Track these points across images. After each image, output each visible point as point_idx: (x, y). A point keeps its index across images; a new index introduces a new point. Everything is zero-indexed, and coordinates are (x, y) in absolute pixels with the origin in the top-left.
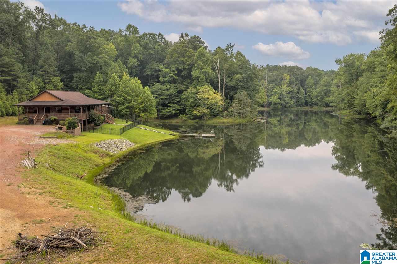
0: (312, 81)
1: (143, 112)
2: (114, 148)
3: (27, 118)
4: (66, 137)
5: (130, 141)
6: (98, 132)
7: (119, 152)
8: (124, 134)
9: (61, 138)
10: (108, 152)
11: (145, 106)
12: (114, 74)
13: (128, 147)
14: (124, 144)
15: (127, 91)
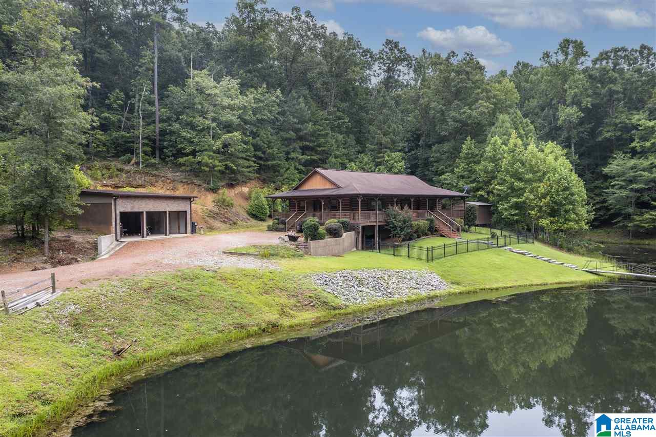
2: (367, 290)
3: (278, 219)
4: (277, 256)
5: (443, 276)
6: (387, 252)
7: (371, 302)
8: (441, 260)
9: (264, 256)
10: (336, 297)
11: (552, 201)
12: (497, 138)
13: (419, 291)
14: (413, 283)
15: (517, 170)
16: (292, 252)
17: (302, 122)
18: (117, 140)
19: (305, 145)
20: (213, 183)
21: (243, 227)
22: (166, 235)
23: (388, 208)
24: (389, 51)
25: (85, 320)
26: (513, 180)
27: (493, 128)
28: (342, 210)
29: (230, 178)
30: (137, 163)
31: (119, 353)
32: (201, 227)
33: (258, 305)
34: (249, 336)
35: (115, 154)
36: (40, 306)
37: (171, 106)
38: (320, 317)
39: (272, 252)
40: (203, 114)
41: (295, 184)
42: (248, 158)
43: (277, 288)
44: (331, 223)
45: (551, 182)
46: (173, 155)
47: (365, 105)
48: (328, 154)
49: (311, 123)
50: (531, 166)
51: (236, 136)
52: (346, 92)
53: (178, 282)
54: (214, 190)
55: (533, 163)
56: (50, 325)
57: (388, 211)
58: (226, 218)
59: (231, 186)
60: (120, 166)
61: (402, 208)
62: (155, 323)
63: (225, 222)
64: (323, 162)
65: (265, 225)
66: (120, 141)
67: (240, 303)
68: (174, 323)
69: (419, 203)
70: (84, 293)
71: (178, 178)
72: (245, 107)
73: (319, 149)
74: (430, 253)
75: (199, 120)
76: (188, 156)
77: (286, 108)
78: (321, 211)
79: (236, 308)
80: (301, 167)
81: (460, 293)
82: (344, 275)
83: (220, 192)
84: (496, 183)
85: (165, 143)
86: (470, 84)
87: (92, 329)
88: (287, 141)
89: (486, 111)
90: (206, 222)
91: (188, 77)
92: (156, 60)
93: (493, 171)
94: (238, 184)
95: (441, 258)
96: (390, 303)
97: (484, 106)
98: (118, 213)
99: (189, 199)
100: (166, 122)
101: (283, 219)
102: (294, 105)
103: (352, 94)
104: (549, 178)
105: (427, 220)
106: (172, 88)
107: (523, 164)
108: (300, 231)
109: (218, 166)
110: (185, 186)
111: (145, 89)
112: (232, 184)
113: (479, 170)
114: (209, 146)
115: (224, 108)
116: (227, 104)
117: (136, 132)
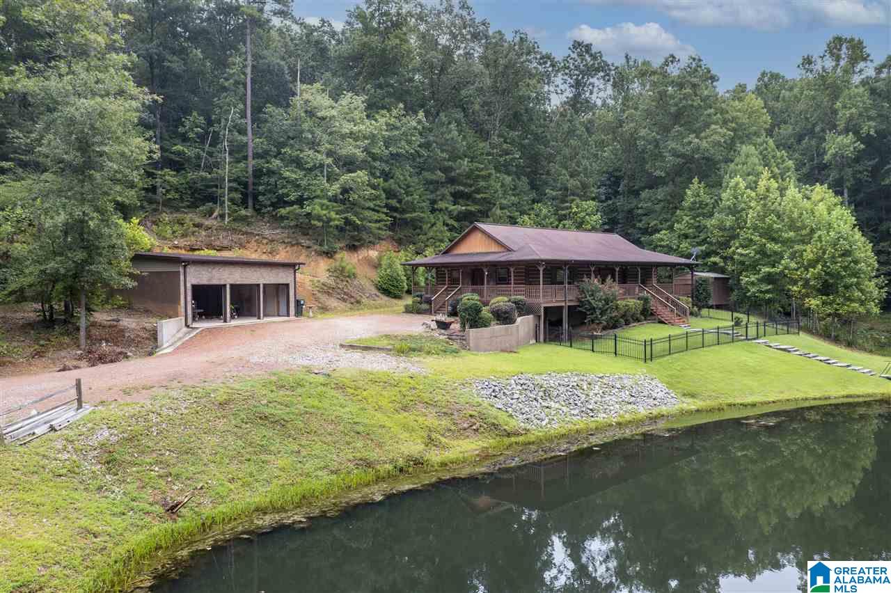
1: (819, 292)
2: (557, 405)
3: (421, 296)
4: (420, 351)
5: (670, 385)
6: (583, 347)
7: (563, 424)
8: (665, 359)
9: (401, 352)
10: (511, 416)
11: (825, 271)
12: (738, 179)
13: (635, 407)
14: (625, 395)
15: (770, 227)
16: (442, 346)
17: (454, 157)
18: (195, 183)
19: (458, 191)
20: (327, 244)
21: (370, 307)
22: (259, 318)
23: (582, 281)
24: (577, 57)
25: (124, 454)
26: (764, 240)
27: (732, 166)
28: (515, 284)
29: (352, 237)
30: (222, 216)
31: (173, 509)
32: (310, 308)
33: (392, 429)
34: (379, 479)
35: (192, 203)
36: (56, 430)
37: (269, 135)
38: (487, 448)
39: (413, 346)
40: (314, 145)
41: (443, 247)
42: (377, 208)
43: (420, 402)
44: (498, 302)
45: (824, 243)
46: (273, 205)
47: (543, 134)
48: (490, 204)
49: (466, 159)
50: (792, 220)
51: (360, 177)
52: (516, 116)
53: (272, 391)
54: (329, 254)
55: (795, 215)
56: (68, 462)
57: (583, 285)
58: (345, 293)
59: (353, 248)
60: (198, 220)
61: (603, 282)
62: (232, 458)
63: (344, 300)
64: (484, 215)
65: (400, 304)
66: (199, 185)
67: (365, 425)
68: (263, 457)
69: (626, 273)
70: (126, 409)
71: (279, 236)
72: (374, 136)
73: (479, 196)
74: (648, 348)
75: (308, 155)
76: (292, 206)
77: (431, 138)
78: (483, 284)
79: (358, 433)
80: (451, 222)
81: (698, 411)
82: (522, 382)
83: (338, 256)
84: (737, 244)
85: (260, 188)
86: (697, 102)
87: (134, 469)
88: (432, 185)
89: (722, 141)
90: (317, 300)
91: (294, 94)
92: (249, 70)
93: (732, 228)
94: (362, 245)
95: (663, 356)
96: (593, 426)
97: (718, 133)
98: (189, 285)
99: (293, 266)
100: (262, 158)
101: (429, 296)
102: (442, 134)
103: (525, 118)
104: (820, 237)
105: (639, 299)
106: (270, 108)
107: (779, 216)
108: (454, 313)
109: (334, 220)
110: (288, 248)
111: (234, 112)
112: (354, 245)
113: (713, 226)
114: (322, 191)
115: (343, 137)
116: (348, 131)
117: (220, 171)
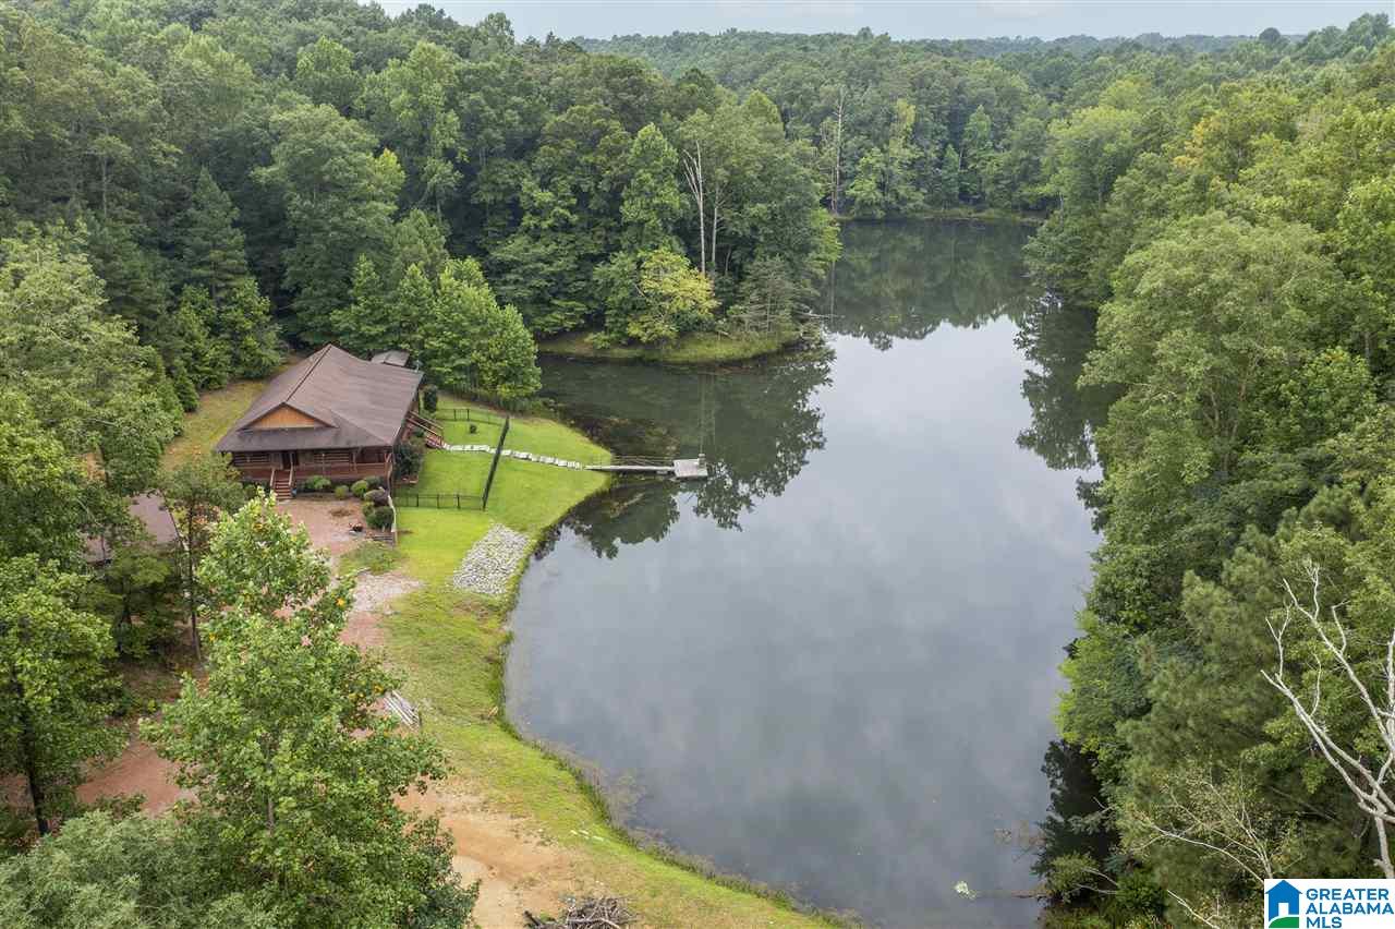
0: (986, 122)
1: (506, 379)
2: (493, 575)
5: (511, 526)
10: (488, 595)
12: (415, 268)
14: (506, 549)
44: (366, 489)
82: (469, 568)
95: (486, 499)
